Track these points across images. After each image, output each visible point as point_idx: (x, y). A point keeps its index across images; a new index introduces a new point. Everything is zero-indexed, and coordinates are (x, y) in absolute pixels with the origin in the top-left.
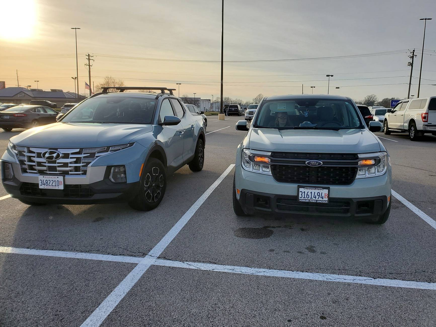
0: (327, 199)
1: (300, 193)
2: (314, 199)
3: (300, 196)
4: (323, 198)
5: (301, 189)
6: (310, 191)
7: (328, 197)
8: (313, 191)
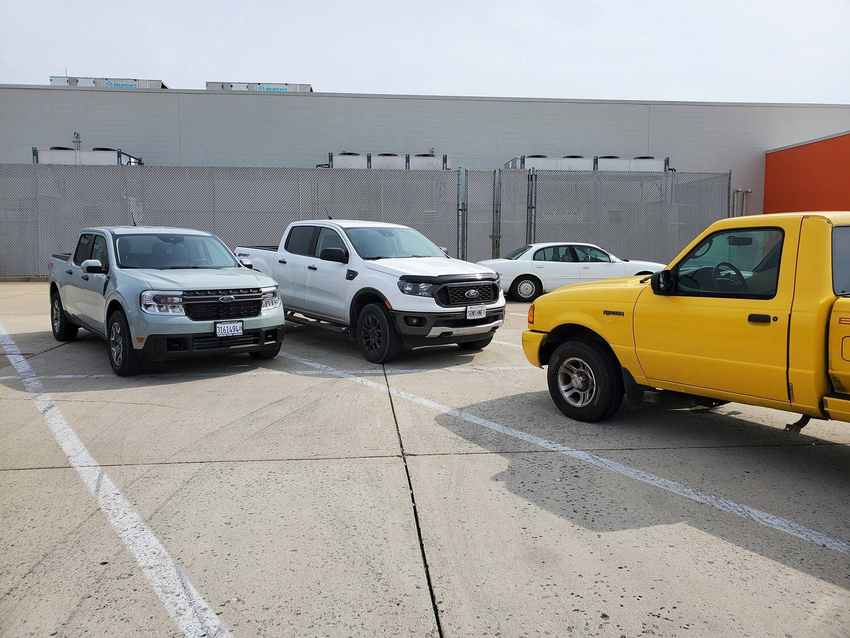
0: (242, 331)
1: (218, 329)
2: (230, 332)
3: (218, 331)
4: (238, 331)
5: (218, 325)
6: (226, 325)
7: (243, 329)
8: (229, 325)
